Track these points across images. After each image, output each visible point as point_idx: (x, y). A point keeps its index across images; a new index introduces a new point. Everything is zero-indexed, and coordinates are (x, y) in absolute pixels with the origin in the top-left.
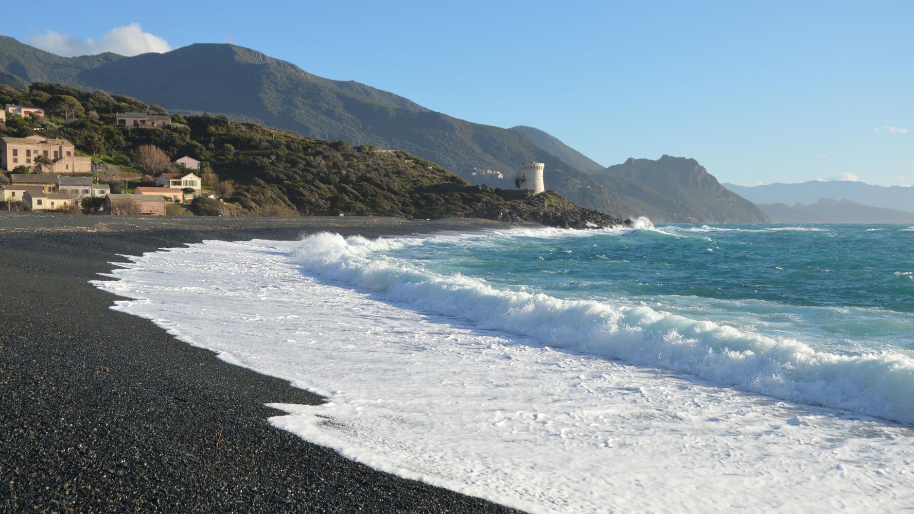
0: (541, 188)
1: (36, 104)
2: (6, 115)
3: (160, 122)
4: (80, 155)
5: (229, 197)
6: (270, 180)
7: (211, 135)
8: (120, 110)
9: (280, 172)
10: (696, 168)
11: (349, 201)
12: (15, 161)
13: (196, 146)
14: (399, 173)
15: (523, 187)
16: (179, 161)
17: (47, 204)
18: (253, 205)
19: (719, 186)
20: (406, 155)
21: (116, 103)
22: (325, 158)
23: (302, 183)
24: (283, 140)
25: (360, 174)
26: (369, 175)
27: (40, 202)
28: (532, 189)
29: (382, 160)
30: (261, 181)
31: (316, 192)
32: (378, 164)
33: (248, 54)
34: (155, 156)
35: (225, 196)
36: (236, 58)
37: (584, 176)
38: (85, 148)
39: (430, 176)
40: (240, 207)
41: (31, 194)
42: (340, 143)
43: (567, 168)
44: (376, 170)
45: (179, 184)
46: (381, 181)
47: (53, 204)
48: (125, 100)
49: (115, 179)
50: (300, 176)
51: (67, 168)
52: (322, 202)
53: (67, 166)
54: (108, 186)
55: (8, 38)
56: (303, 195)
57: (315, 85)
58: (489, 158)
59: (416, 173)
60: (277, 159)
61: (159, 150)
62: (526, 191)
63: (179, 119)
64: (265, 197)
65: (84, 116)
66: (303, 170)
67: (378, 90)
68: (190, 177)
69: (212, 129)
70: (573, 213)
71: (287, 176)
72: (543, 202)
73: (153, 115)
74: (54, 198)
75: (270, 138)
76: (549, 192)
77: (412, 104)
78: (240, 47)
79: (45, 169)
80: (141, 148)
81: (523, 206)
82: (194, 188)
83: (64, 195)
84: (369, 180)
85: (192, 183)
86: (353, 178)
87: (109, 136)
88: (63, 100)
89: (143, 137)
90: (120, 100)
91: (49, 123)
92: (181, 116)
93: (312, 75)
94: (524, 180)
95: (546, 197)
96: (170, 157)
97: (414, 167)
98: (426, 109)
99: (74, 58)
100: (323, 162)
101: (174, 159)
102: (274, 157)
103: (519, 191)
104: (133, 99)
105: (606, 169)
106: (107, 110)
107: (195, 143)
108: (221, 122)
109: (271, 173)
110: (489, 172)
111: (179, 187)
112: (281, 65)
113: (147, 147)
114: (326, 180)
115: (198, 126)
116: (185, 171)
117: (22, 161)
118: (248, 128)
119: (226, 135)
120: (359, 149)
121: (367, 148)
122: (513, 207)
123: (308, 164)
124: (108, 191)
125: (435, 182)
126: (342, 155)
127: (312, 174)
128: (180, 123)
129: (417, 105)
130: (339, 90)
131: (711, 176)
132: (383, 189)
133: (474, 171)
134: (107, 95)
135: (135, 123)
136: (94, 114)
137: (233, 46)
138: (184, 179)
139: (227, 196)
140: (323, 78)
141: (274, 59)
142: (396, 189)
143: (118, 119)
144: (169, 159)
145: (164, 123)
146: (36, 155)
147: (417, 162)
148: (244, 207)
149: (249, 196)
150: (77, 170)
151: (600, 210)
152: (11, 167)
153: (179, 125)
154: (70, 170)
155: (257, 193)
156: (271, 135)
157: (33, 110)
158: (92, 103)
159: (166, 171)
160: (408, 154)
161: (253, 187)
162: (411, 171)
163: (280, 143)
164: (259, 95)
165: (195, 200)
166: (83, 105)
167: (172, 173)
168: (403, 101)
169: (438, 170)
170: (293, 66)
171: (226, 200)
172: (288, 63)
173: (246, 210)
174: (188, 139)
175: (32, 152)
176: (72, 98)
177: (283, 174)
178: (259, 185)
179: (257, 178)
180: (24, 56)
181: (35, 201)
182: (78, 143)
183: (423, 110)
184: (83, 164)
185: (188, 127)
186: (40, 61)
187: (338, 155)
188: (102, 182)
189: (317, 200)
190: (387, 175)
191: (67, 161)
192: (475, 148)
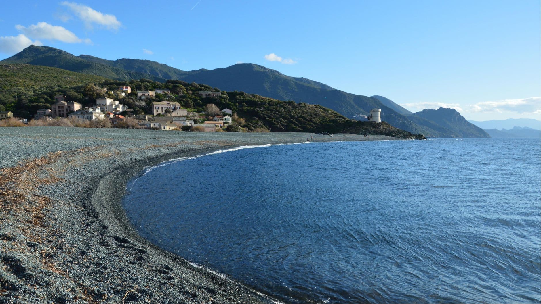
0: (380, 121)
1: (168, 88)
2: (155, 93)
3: (216, 95)
4: (184, 109)
5: (243, 125)
6: (260, 118)
7: (237, 99)
8: (201, 90)
9: (265, 114)
10: (455, 113)
11: (294, 126)
12: (157, 111)
13: (230, 104)
14: (316, 115)
15: (371, 120)
16: (223, 110)
17: (167, 128)
18: (253, 128)
19: (466, 121)
20: (320, 107)
21: (200, 87)
22: (284, 108)
23: (274, 119)
24: (267, 101)
25: (299, 115)
26: (303, 115)
27: (164, 128)
28: (375, 121)
29: (309, 109)
30: (257, 118)
31: (280, 123)
32: (307, 111)
33: (259, 67)
34: (213, 108)
35: (241, 125)
36: (254, 69)
37: (403, 117)
38: (186, 106)
39: (330, 116)
40: (247, 129)
41: (161, 125)
42: (292, 102)
43: (396, 113)
44: (306, 113)
45: (223, 120)
46: (308, 118)
47: (170, 128)
48: (204, 86)
49: (196, 118)
50: (273, 116)
51: (178, 114)
52: (282, 127)
53: (178, 113)
54: (193, 121)
55: (164, 64)
56: (274, 124)
57: (287, 80)
58: (361, 110)
59: (324, 115)
60: (264, 109)
61: (215, 106)
62: (373, 121)
63: (224, 93)
64: (258, 125)
65: (186, 93)
66: (275, 114)
67: (314, 81)
68: (227, 117)
69: (238, 97)
70: (393, 131)
71: (268, 116)
72: (380, 126)
73: (214, 91)
74: (170, 126)
75: (261, 100)
76: (383, 122)
77: (328, 87)
78: (256, 65)
79: (169, 115)
80: (208, 105)
81: (371, 129)
82: (229, 121)
83: (175, 125)
84: (303, 117)
85: (229, 120)
86: (296, 116)
87: (195, 100)
88: (178, 86)
89: (209, 100)
90: (201, 86)
91: (172, 96)
92: (225, 92)
93: (285, 75)
94: (371, 117)
95: (381, 124)
96: (220, 109)
97: (323, 112)
98: (334, 89)
99: (189, 71)
100: (284, 110)
101: (221, 110)
102: (263, 108)
103: (369, 122)
104: (207, 86)
105: (413, 114)
106: (195, 90)
107: (230, 103)
108: (241, 94)
109: (261, 115)
110: (361, 115)
111: (222, 121)
112: (273, 71)
113: (210, 105)
114: (284, 118)
115: (232, 96)
116: (225, 115)
117: (160, 111)
118: (253, 96)
119: (244, 99)
120: (300, 104)
121: (303, 104)
122: (366, 129)
123: (277, 111)
124: (193, 123)
125: (332, 118)
126: (292, 107)
127: (278, 115)
128: (225, 95)
129: (330, 87)
130: (296, 82)
131: (462, 117)
132: (309, 121)
134: (197, 84)
135: (206, 95)
136: (190, 92)
137: (253, 64)
138: (224, 118)
139: (242, 125)
140: (290, 77)
141: (269, 69)
142: (315, 121)
143: (199, 93)
144: (219, 110)
145: (218, 95)
146: (165, 109)
147: (324, 109)
148: (249, 129)
149: (251, 125)
150: (181, 115)
151: (406, 130)
152: (155, 113)
153: (224, 96)
154: (179, 115)
155: (255, 123)
156: (262, 99)
157: (166, 91)
158: (190, 87)
159: (218, 115)
160: (321, 106)
161: (254, 121)
162: (322, 114)
163: (265, 102)
164: (263, 84)
165: (228, 127)
166: (186, 88)
167: (220, 115)
168: (324, 86)
169: (334, 113)
170: (277, 72)
171: (241, 126)
172: (275, 71)
173: (250, 131)
174: (227, 101)
175: (164, 108)
176: (181, 85)
177: (266, 115)
178: (256, 120)
179: (255, 117)
180: (170, 71)
181: (162, 128)
182: (183, 103)
183: (333, 89)
184: (184, 112)
185: (227, 96)
186: (176, 73)
187: (290, 107)
188: (191, 120)
189: (280, 126)
190: (311, 115)
191: (177, 111)
192: (355, 105)
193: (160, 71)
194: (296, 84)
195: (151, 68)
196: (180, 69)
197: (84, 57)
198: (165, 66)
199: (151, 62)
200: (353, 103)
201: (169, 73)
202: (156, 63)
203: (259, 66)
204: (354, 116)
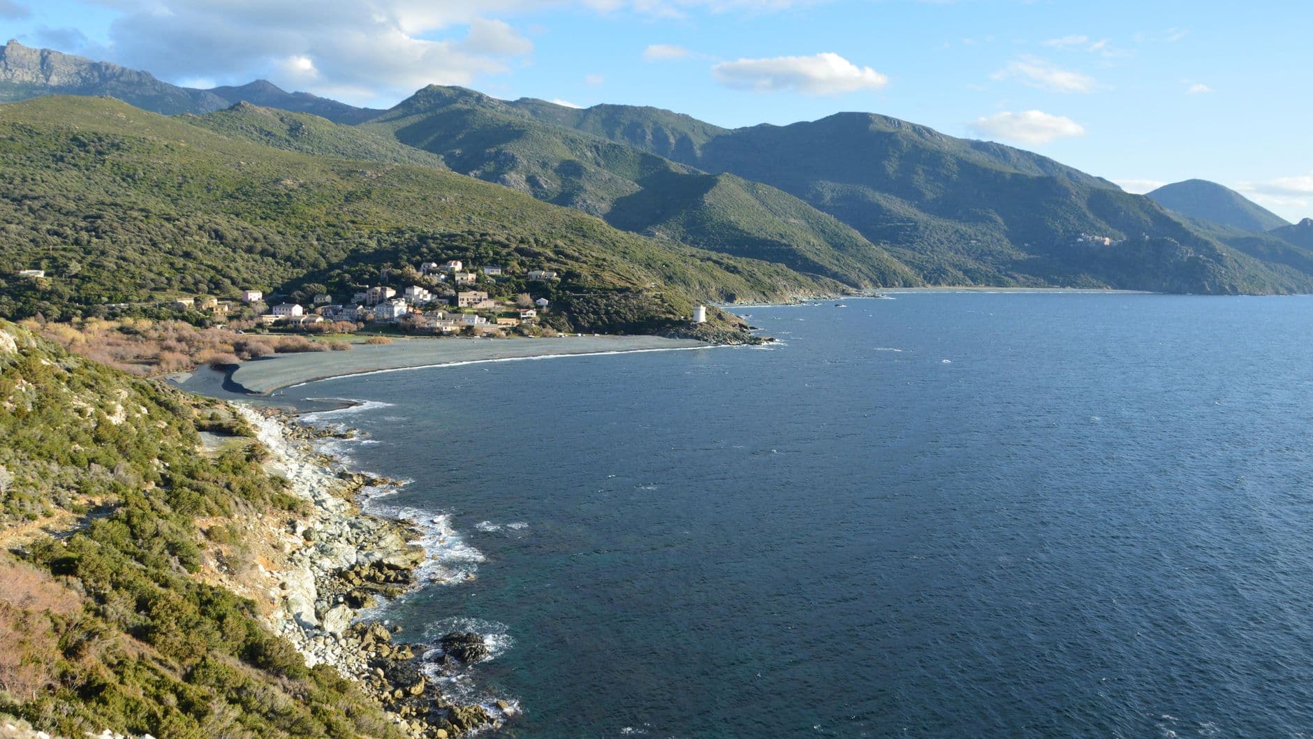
2: (477, 275)
33: (884, 121)
34: (525, 299)
36: (870, 126)
53: (484, 305)
55: (683, 115)
58: (1102, 225)
61: (528, 296)
65: (518, 271)
68: (531, 312)
74: (452, 326)
78: (878, 115)
82: (532, 316)
101: (535, 300)
110: (1096, 238)
112: (916, 130)
133: (1081, 237)
135: (536, 277)
138: (527, 313)
144: (532, 301)
150: (487, 307)
155: (556, 320)
164: (883, 162)
184: (491, 303)
185: (559, 279)
186: (706, 134)
191: (483, 302)
192: (1088, 214)
193: (673, 130)
194: (961, 163)
195: (655, 123)
196: (717, 125)
197: (527, 102)
198: (686, 118)
199: (657, 110)
200: (1084, 208)
201: (690, 134)
202: (667, 113)
203: (886, 118)
204: (1080, 240)
